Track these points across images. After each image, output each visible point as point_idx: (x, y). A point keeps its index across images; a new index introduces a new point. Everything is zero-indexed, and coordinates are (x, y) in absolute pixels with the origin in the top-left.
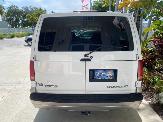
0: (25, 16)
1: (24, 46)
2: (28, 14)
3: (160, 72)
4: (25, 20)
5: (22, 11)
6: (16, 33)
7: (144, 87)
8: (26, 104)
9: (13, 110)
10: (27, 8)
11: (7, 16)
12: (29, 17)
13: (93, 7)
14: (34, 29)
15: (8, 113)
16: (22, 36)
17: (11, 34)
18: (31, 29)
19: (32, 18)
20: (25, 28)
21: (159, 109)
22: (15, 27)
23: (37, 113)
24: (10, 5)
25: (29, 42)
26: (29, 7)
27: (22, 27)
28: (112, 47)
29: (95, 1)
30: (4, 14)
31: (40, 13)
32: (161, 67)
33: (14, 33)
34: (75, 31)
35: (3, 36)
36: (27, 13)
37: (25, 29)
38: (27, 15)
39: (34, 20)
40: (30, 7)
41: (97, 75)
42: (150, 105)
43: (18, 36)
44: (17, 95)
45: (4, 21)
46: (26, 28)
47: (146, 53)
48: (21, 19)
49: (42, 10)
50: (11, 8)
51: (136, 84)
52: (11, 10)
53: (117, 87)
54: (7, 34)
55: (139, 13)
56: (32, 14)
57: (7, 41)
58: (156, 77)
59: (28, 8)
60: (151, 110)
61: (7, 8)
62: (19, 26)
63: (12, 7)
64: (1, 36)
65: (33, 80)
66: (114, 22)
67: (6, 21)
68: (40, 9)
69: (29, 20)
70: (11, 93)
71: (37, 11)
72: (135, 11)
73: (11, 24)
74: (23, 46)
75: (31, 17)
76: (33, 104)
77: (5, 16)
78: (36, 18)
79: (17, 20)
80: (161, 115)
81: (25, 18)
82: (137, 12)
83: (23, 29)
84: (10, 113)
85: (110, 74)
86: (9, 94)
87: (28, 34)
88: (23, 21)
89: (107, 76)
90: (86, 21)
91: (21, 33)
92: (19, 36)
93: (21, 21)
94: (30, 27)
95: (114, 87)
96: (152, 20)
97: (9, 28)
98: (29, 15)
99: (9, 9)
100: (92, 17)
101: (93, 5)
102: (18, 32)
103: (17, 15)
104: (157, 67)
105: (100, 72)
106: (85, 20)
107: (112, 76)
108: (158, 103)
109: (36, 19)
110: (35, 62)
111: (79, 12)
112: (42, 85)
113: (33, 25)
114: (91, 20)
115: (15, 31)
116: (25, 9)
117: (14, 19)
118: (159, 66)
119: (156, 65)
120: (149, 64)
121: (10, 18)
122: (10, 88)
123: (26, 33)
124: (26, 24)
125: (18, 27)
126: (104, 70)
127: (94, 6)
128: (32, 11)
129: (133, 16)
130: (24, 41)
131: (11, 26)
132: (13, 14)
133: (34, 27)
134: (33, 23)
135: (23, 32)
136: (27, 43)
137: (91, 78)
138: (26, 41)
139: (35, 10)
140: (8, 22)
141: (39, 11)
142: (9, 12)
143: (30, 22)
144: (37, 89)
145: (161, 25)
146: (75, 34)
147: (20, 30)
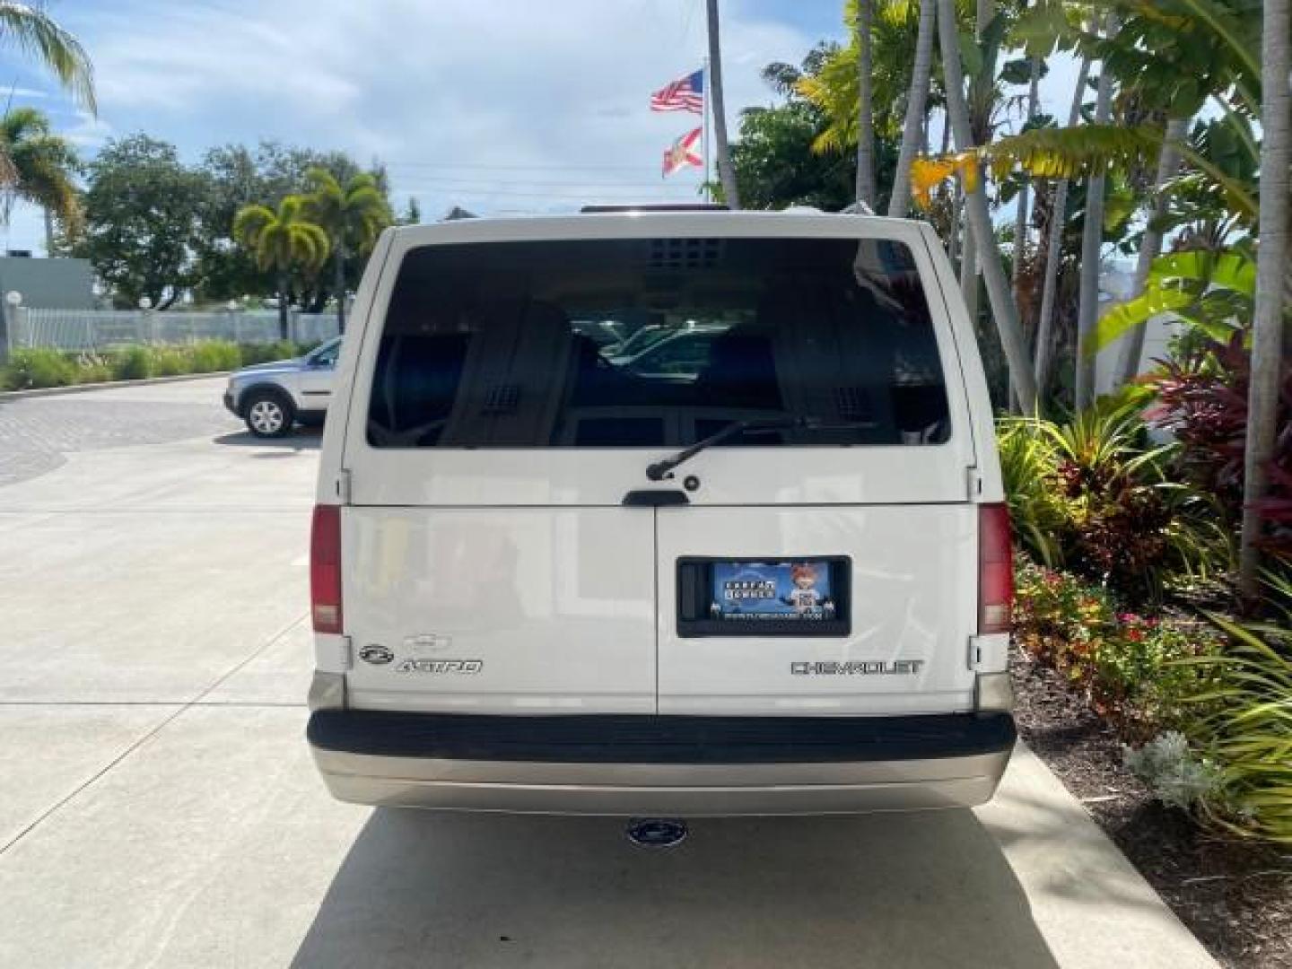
0: (222, 222)
1: (218, 441)
2: (253, 201)
3: (1202, 618)
4: (226, 244)
6: (157, 349)
7: (1075, 714)
8: (265, 811)
9: (183, 844)
10: (242, 157)
11: (88, 219)
12: (254, 223)
13: (734, 150)
14: (290, 318)
16: (200, 367)
17: (115, 355)
18: (269, 319)
19: (281, 235)
20: (221, 305)
21: (1155, 842)
22: (145, 301)
24: (117, 140)
25: (260, 409)
26: (253, 150)
27: (198, 303)
29: (755, 111)
30: (72, 203)
31: (342, 195)
32: (1222, 588)
33: (139, 348)
34: (605, 332)
35: (60, 370)
36: (237, 194)
37: (226, 315)
38: (240, 214)
39: (294, 248)
40: (265, 152)
41: (726, 595)
43: (168, 372)
44: (199, 757)
45: (66, 254)
46: (232, 304)
47: (1106, 486)
48: (195, 243)
49: (353, 170)
50: (120, 159)
52: (118, 174)
53: (850, 668)
54: (88, 356)
55: (1080, 196)
56: (282, 205)
57: (85, 402)
58: (1160, 646)
59: (253, 159)
61: (95, 157)
62: (176, 295)
63: (131, 152)
64: (46, 366)
65: (328, 625)
67: (79, 253)
68: (340, 167)
69: (252, 249)
70: (156, 748)
71: (318, 180)
72: (1041, 184)
73: (113, 279)
74: (208, 440)
75: (269, 227)
76: (328, 773)
78: (312, 234)
79: (168, 249)
80: (1159, 876)
81: (227, 232)
82: (1062, 195)
83: (208, 314)
84: (162, 862)
86: (141, 754)
87: (243, 353)
88: (208, 254)
89: (791, 603)
90: (675, 264)
91: (195, 343)
92: (177, 365)
93: (192, 256)
94: (257, 299)
97: (97, 308)
98: (256, 208)
99: (110, 166)
101: (734, 137)
102: (168, 340)
103: (168, 212)
104: (1190, 588)
105: (742, 572)
106: (666, 259)
107: (820, 603)
108: (1154, 806)
109: (308, 240)
112: (386, 656)
113: (282, 283)
114: (710, 254)
115: (152, 331)
116: (229, 166)
117: (145, 241)
118: (1205, 580)
119: (1185, 572)
120: (1127, 559)
121: (109, 234)
122: (141, 719)
123: (231, 345)
124: (226, 280)
125: (169, 304)
126: (772, 562)
127: (746, 148)
128: (281, 179)
129: (1028, 220)
130: (221, 402)
131: (114, 292)
132: (138, 204)
133: (293, 301)
134: (282, 266)
135: (208, 340)
136: (243, 422)
137: (690, 612)
138: (236, 403)
139: (299, 175)
140: (94, 264)
141: (334, 182)
142: (104, 188)
143: (258, 261)
144: (352, 683)
145: (1212, 287)
146: (605, 353)
147: (184, 327)
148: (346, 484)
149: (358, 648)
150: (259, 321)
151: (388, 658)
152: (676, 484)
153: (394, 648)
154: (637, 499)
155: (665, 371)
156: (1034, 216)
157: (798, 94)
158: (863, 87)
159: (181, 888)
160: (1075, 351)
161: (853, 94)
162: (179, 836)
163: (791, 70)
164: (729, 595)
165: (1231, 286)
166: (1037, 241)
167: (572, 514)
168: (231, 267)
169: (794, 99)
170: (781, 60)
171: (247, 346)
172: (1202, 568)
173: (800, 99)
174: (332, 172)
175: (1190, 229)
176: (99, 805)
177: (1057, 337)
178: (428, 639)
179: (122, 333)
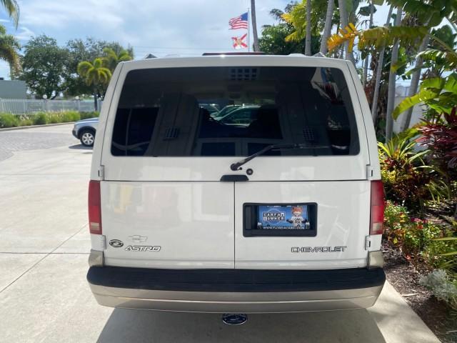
0: (73, 67)
1: (71, 147)
2: (84, 60)
3: (441, 218)
4: (75, 76)
5: (66, 53)
6: (49, 113)
7: (396, 258)
8: (76, 301)
9: (41, 316)
10: (81, 44)
11: (24, 66)
12: (85, 68)
13: (260, 41)
14: (98, 102)
15: (28, 324)
16: (65, 120)
17: (34, 116)
18: (91, 103)
19: (95, 72)
20: (74, 98)
21: (434, 314)
22: (45, 96)
23: (104, 324)
24: (35, 37)
25: (86, 136)
26: (85, 41)
27: (66, 97)
28: (302, 146)
29: (267, 26)
30: (17, 60)
31: (116, 58)
32: (446, 206)
33: (43, 113)
34: (212, 108)
35: (13, 121)
36: (79, 57)
37: (75, 101)
38: (80, 64)
39: (100, 77)
40: (89, 42)
41: (264, 219)
42: (410, 305)
43: (53, 122)
44: (51, 276)
45: (17, 79)
46: (77, 97)
47: (403, 167)
48: (64, 75)
49: (121, 49)
50: (36, 44)
51: (367, 244)
52: (35, 50)
53: (316, 249)
54: (23, 116)
55: (387, 58)
56: (95, 61)
57: (23, 133)
58: (429, 231)
59: (85, 44)
60: (413, 317)
61: (26, 44)
62: (57, 94)
63: (40, 42)
64: (8, 120)
65: (96, 231)
66: (312, 80)
67: (22, 78)
68: (116, 48)
69: (84, 77)
70: (35, 272)
71: (108, 52)
72: (374, 53)
73: (34, 88)
74: (67, 147)
75: (90, 69)
76: (96, 294)
77: (20, 67)
78: (106, 72)
79: (53, 77)
80: (437, 330)
81: (75, 71)
82: (381, 57)
83: (69, 101)
84: (31, 324)
85: (299, 217)
86: (28, 276)
87: (81, 115)
88: (68, 79)
89: (291, 222)
90: (240, 80)
91: (63, 111)
92: (57, 120)
93: (63, 80)
94: (87, 95)
95: (308, 250)
96: (421, 77)
97: (28, 98)
98: (85, 62)
99: (32, 47)
100: (255, 69)
101: (260, 36)
102: (54, 110)
103: (54, 64)
104: (434, 206)
105: (271, 209)
106: (237, 77)
107: (304, 222)
108: (433, 299)
109: (105, 74)
110: (102, 183)
111: (223, 56)
112: (120, 244)
113: (95, 90)
114: (253, 76)
115: (48, 107)
116: (76, 47)
117: (45, 74)
118: (439, 203)
119: (432, 199)
120: (412, 195)
121: (32, 72)
122: (32, 259)
123: (77, 112)
124: (75, 89)
125: (54, 97)
126: (283, 206)
127: (264, 40)
128: (95, 52)
129: (369, 67)
130: (71, 133)
131: (35, 93)
132: (43, 61)
133: (99, 96)
134: (96, 84)
135: (68, 110)
136: (79, 140)
137: (249, 227)
138: (77, 134)
139: (101, 50)
140: (27, 82)
141: (114, 53)
142: (30, 55)
143: (86, 81)
144: (106, 255)
145: (443, 91)
146: (212, 116)
147: (60, 105)
148: (103, 172)
149: (109, 241)
150: (88, 104)
151: (121, 245)
152: (243, 172)
153: (123, 241)
154: (226, 179)
155: (235, 123)
156: (371, 66)
157: (283, 20)
158: (307, 17)
159: (39, 336)
160: (385, 115)
161: (303, 20)
162: (40, 312)
163: (280, 11)
164: (265, 219)
165: (451, 91)
166: (372, 74)
167: (200, 185)
168: (77, 84)
169: (282, 22)
170: (276, 8)
171: (83, 112)
172: (438, 198)
173: (284, 22)
174: (113, 50)
175: (429, 70)
176: (9, 298)
177: (379, 110)
178: (138, 237)
179: (37, 108)
